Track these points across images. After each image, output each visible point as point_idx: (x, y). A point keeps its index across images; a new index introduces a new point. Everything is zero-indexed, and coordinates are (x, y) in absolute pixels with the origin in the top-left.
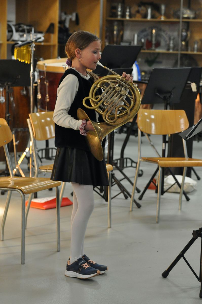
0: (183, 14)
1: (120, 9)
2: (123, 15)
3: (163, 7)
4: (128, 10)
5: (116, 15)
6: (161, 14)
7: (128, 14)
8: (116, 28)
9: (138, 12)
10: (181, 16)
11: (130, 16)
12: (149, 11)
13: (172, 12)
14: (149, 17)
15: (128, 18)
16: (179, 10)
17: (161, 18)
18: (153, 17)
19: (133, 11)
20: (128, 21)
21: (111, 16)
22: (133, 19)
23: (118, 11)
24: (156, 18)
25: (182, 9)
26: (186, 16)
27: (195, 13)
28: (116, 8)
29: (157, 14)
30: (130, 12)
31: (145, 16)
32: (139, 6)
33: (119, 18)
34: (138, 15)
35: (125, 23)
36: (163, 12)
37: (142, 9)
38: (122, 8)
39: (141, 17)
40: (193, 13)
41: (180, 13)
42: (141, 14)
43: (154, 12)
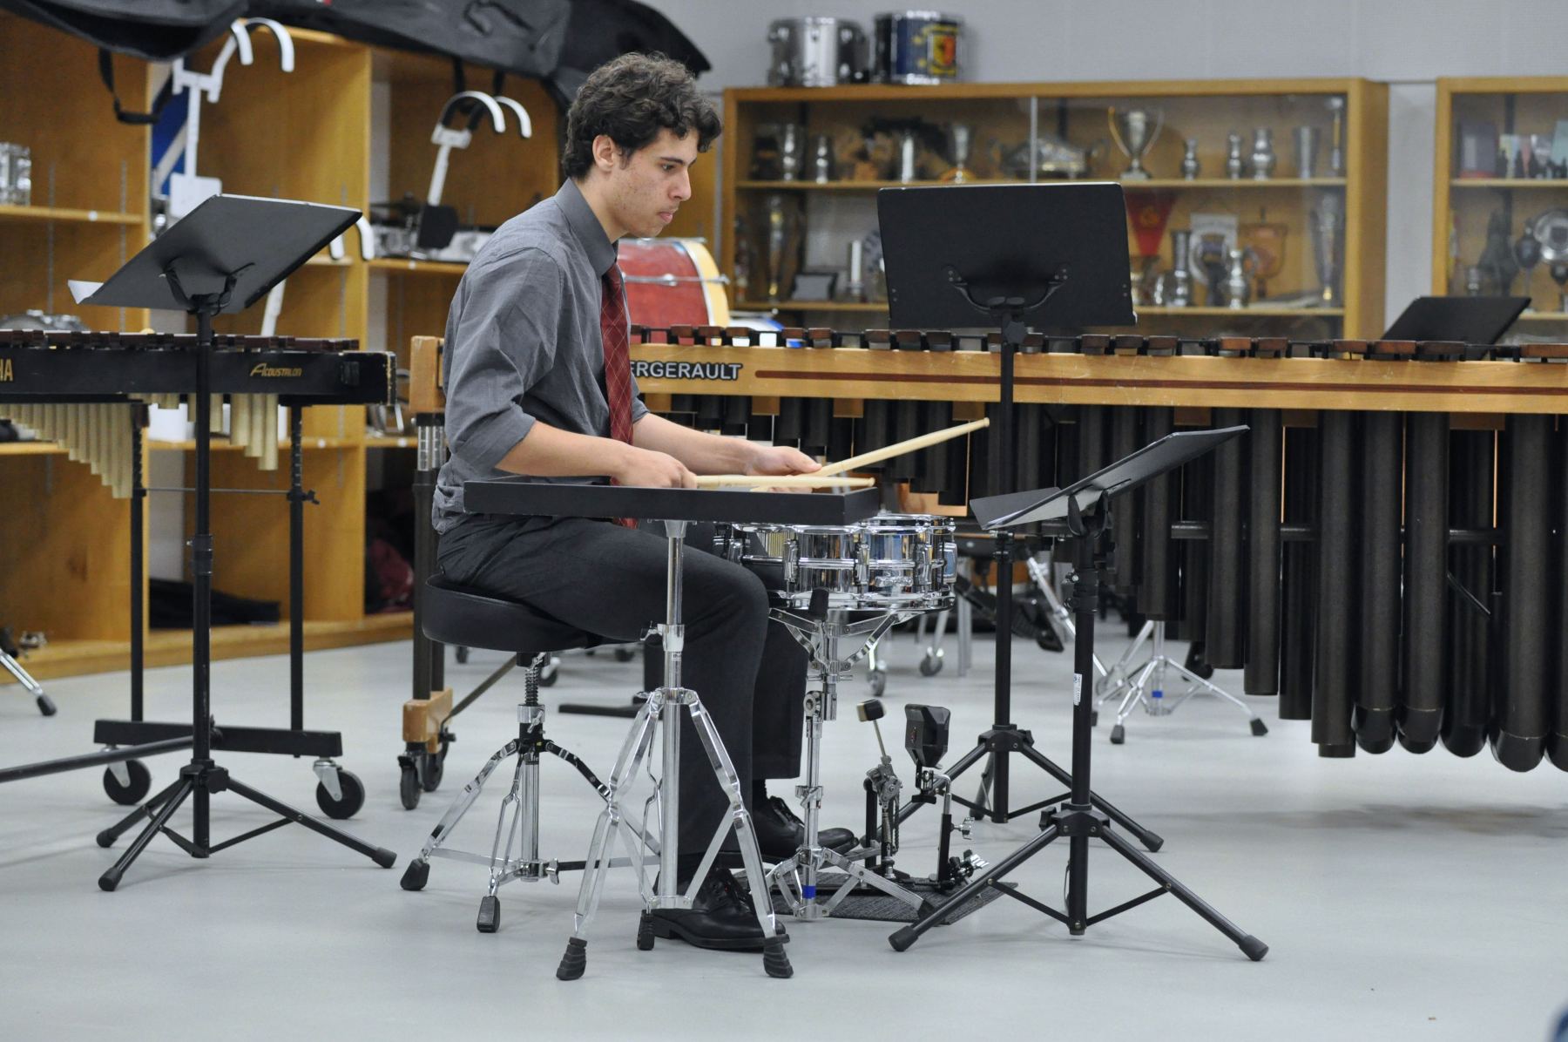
0: (1041, 158)
1: (789, 147)
2: (805, 170)
3: (961, 136)
4: (822, 151)
5: (778, 173)
6: (953, 164)
7: (821, 163)
8: (776, 218)
9: (863, 155)
10: (1033, 167)
11: (832, 173)
12: (908, 149)
13: (995, 155)
14: (907, 176)
15: (821, 181)
16: (1025, 145)
17: (954, 177)
18: (920, 173)
19: (843, 154)
20: (823, 191)
21: (756, 176)
22: (844, 183)
23: (782, 154)
24: (936, 178)
25: (1034, 141)
26: (1048, 167)
27: (1088, 156)
28: (773, 144)
29: (938, 164)
30: (829, 157)
31: (893, 172)
32: (868, 133)
33: (788, 180)
34: (862, 167)
35: (813, 202)
36: (961, 153)
37: (879, 145)
38: (796, 142)
39: (873, 173)
40: (1081, 155)
41: (1029, 154)
42: (876, 164)
43: (924, 154)
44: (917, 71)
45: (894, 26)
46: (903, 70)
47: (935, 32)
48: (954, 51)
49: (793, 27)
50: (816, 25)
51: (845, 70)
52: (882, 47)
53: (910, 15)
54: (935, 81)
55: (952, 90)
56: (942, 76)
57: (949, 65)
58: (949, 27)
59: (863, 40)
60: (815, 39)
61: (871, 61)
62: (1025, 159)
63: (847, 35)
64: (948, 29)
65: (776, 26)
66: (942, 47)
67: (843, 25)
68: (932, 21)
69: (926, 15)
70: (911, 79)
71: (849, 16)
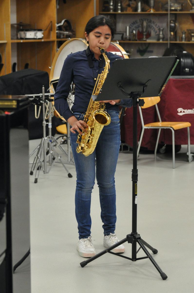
0: (171, 6)
1: (112, 4)
2: (115, 9)
3: (152, 2)
6: (150, 7)
7: (119, 7)
9: (129, 5)
10: (169, 8)
11: (122, 10)
13: (160, 5)
14: (139, 10)
17: (151, 11)
18: (143, 10)
19: (124, 5)
20: (120, 14)
21: (104, 10)
22: (125, 12)
24: (146, 11)
25: (169, 2)
26: (173, 8)
27: (182, 6)
28: (108, 3)
29: (147, 7)
31: (136, 10)
33: (111, 12)
34: (129, 8)
35: (118, 17)
36: (152, 5)
37: (133, 3)
39: (131, 10)
40: (180, 5)
41: (168, 6)
42: (132, 8)
43: (143, 5)
62: (167, 6)
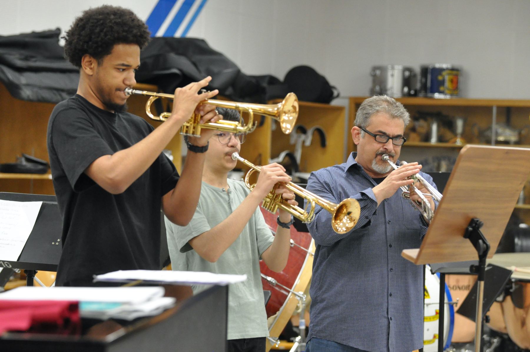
0: (497, 134)
3: (460, 124)
6: (455, 135)
9: (413, 129)
10: (493, 138)
12: (434, 128)
13: (476, 131)
14: (434, 140)
16: (489, 128)
17: (455, 142)
18: (440, 139)
24: (446, 141)
25: (494, 126)
26: (501, 138)
27: (520, 134)
29: (448, 134)
31: (427, 138)
32: (416, 119)
34: (413, 135)
36: (459, 130)
37: (421, 125)
39: (418, 138)
40: (516, 133)
41: (491, 132)
42: (419, 134)
43: (442, 130)
44: (440, 92)
45: (429, 71)
46: (433, 91)
47: (449, 74)
48: (457, 83)
49: (383, 69)
50: (393, 68)
51: (406, 89)
52: (424, 80)
53: (437, 66)
54: (448, 97)
55: (457, 101)
56: (452, 95)
57: (456, 89)
58: (455, 71)
59: (415, 76)
60: (392, 75)
61: (418, 86)
62: (490, 134)
63: (407, 74)
64: (454, 72)
65: (375, 69)
66: (452, 81)
67: (406, 69)
68: (447, 69)
69: (444, 66)
70: (437, 95)
71: (409, 64)
